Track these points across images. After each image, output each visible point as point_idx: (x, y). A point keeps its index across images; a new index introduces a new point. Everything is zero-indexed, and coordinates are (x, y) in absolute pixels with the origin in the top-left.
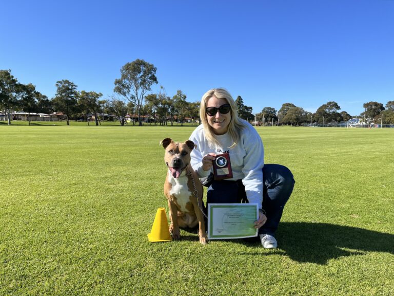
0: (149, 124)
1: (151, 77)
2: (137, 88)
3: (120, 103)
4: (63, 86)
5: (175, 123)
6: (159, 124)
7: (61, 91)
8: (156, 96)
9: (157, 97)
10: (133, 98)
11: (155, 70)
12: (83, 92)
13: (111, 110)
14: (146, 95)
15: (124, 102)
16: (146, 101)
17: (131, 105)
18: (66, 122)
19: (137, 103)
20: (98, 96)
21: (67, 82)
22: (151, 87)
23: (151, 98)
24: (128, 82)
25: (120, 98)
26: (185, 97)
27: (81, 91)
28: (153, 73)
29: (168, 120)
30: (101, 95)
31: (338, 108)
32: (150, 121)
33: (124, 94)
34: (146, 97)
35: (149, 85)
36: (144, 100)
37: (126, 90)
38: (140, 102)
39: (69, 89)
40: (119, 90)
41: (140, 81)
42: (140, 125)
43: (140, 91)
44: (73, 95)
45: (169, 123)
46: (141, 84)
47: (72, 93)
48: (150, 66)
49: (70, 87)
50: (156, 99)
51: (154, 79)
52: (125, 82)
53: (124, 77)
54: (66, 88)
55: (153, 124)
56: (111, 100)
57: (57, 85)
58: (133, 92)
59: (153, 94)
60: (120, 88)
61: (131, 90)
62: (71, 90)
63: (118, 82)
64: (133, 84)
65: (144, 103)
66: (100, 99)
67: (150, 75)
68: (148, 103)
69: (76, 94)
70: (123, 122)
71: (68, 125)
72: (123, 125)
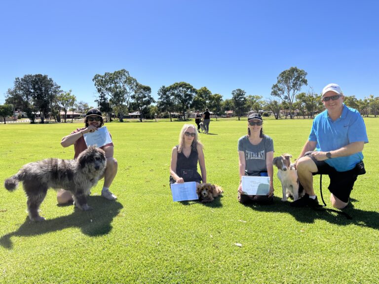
0: (298, 117)
1: (301, 81)
2: (289, 90)
3: (276, 102)
6: (307, 117)
7: (235, 97)
9: (306, 95)
10: (286, 98)
11: (306, 74)
12: (250, 97)
13: (269, 108)
15: (278, 101)
17: (284, 103)
18: (238, 118)
19: (289, 101)
20: (258, 98)
21: (239, 90)
22: (301, 88)
23: (302, 97)
24: (282, 86)
28: (303, 76)
29: (315, 113)
30: (262, 97)
32: (298, 114)
33: (279, 95)
34: (297, 96)
35: (299, 87)
36: (295, 98)
37: (279, 92)
38: (291, 101)
40: (275, 93)
41: (291, 84)
42: (292, 118)
43: (292, 91)
44: (243, 99)
46: (293, 86)
47: (242, 98)
48: (301, 72)
51: (305, 82)
52: (280, 85)
53: (279, 82)
55: (302, 117)
56: (268, 100)
57: (233, 93)
58: (286, 94)
59: (303, 92)
60: (276, 91)
61: (285, 92)
62: (242, 95)
63: (275, 86)
64: (286, 88)
65: (295, 101)
66: (262, 100)
67: (300, 79)
68: (298, 100)
69: (245, 98)
70: (277, 116)
71: (239, 120)
72: (277, 119)
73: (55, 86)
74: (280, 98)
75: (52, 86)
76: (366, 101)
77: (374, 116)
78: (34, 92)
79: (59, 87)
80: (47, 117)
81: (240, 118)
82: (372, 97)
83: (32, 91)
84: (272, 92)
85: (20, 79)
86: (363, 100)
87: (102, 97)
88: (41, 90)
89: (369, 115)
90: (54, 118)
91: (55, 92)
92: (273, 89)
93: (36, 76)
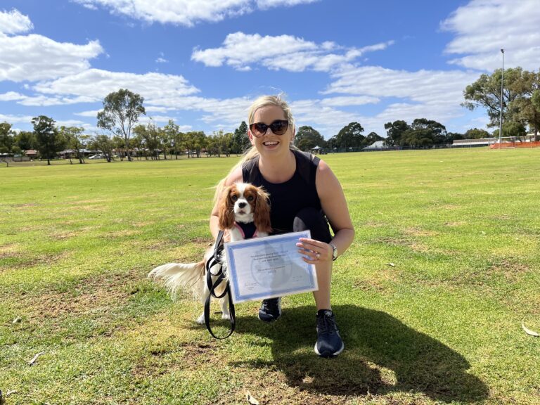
0: (139, 158)
1: (138, 108)
2: (123, 120)
3: (105, 138)
4: (40, 123)
5: (168, 157)
6: (150, 158)
7: (38, 129)
8: (144, 128)
9: (146, 129)
10: (119, 132)
11: (141, 101)
12: (63, 128)
13: (96, 146)
14: (134, 127)
15: (109, 136)
16: (133, 133)
17: (116, 139)
18: (46, 162)
19: (124, 136)
20: (78, 131)
21: (44, 117)
22: (138, 118)
23: (140, 130)
24: (112, 114)
25: (105, 132)
26: (177, 128)
27: (60, 126)
28: (139, 103)
29: (160, 153)
30: (83, 130)
31: (361, 129)
32: (140, 154)
33: (109, 127)
34: (134, 129)
35: (136, 117)
36: (131, 132)
37: (110, 124)
38: (128, 135)
39: (47, 125)
40: (102, 124)
41: (124, 112)
42: (130, 160)
44: (51, 132)
45: (162, 156)
46: (128, 115)
47: (50, 130)
48: (135, 96)
49: (48, 123)
50: (145, 131)
51: (142, 110)
52: (109, 114)
53: (106, 109)
54: (44, 125)
55: (143, 158)
56: (94, 134)
57: (33, 122)
58: (118, 125)
59: (142, 124)
60: (103, 122)
62: (50, 125)
63: (100, 115)
64: (118, 117)
65: (132, 136)
66: (84, 134)
67: (136, 107)
68: (136, 135)
69: (55, 131)
70: (110, 158)
71: (49, 164)
72: (109, 161)
74: (110, 132)
76: (215, 137)
77: (225, 155)
81: (51, 162)
82: (221, 132)
84: (99, 123)
86: (212, 137)
89: (221, 155)
92: (98, 118)
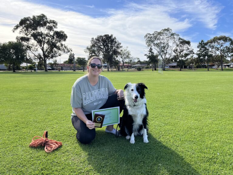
73: (117, 43)
75: (116, 42)
78: (103, 48)
79: (120, 44)
80: (111, 67)
83: (102, 47)
85: (94, 38)
87: (150, 51)
88: (108, 46)
90: (116, 68)
91: (118, 47)
93: (105, 36)
